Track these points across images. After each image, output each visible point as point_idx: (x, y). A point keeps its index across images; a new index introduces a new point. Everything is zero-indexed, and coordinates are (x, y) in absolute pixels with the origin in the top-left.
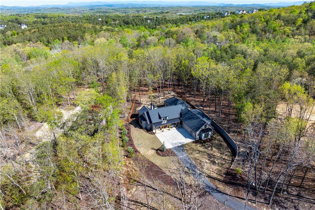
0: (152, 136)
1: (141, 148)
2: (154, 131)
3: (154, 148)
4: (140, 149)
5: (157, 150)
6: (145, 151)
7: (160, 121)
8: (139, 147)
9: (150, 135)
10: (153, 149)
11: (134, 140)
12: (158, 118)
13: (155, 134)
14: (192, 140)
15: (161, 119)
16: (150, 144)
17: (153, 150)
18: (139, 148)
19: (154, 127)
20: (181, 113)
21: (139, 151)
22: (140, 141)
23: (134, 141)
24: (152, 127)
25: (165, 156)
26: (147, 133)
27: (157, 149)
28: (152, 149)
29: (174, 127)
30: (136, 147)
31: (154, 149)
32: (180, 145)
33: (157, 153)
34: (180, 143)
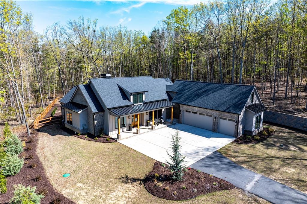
0: (110, 146)
1: (79, 184)
2: (113, 134)
3: (130, 176)
4: (72, 190)
5: (147, 180)
6: (98, 193)
7: (126, 103)
8: (67, 182)
9: (102, 144)
10: (126, 180)
11: (45, 164)
12: (122, 98)
13: (119, 141)
14: (231, 140)
15: (129, 100)
16: (110, 168)
17: (129, 185)
18: (68, 185)
19: (111, 121)
20: (167, 92)
21: (69, 197)
22: (70, 163)
23: (46, 168)
24: (103, 125)
25: (191, 196)
26: (92, 142)
27: (142, 177)
28: (126, 182)
29: (161, 123)
30: (55, 186)
31: (134, 180)
32: (209, 153)
33: (150, 191)
34: (207, 150)
